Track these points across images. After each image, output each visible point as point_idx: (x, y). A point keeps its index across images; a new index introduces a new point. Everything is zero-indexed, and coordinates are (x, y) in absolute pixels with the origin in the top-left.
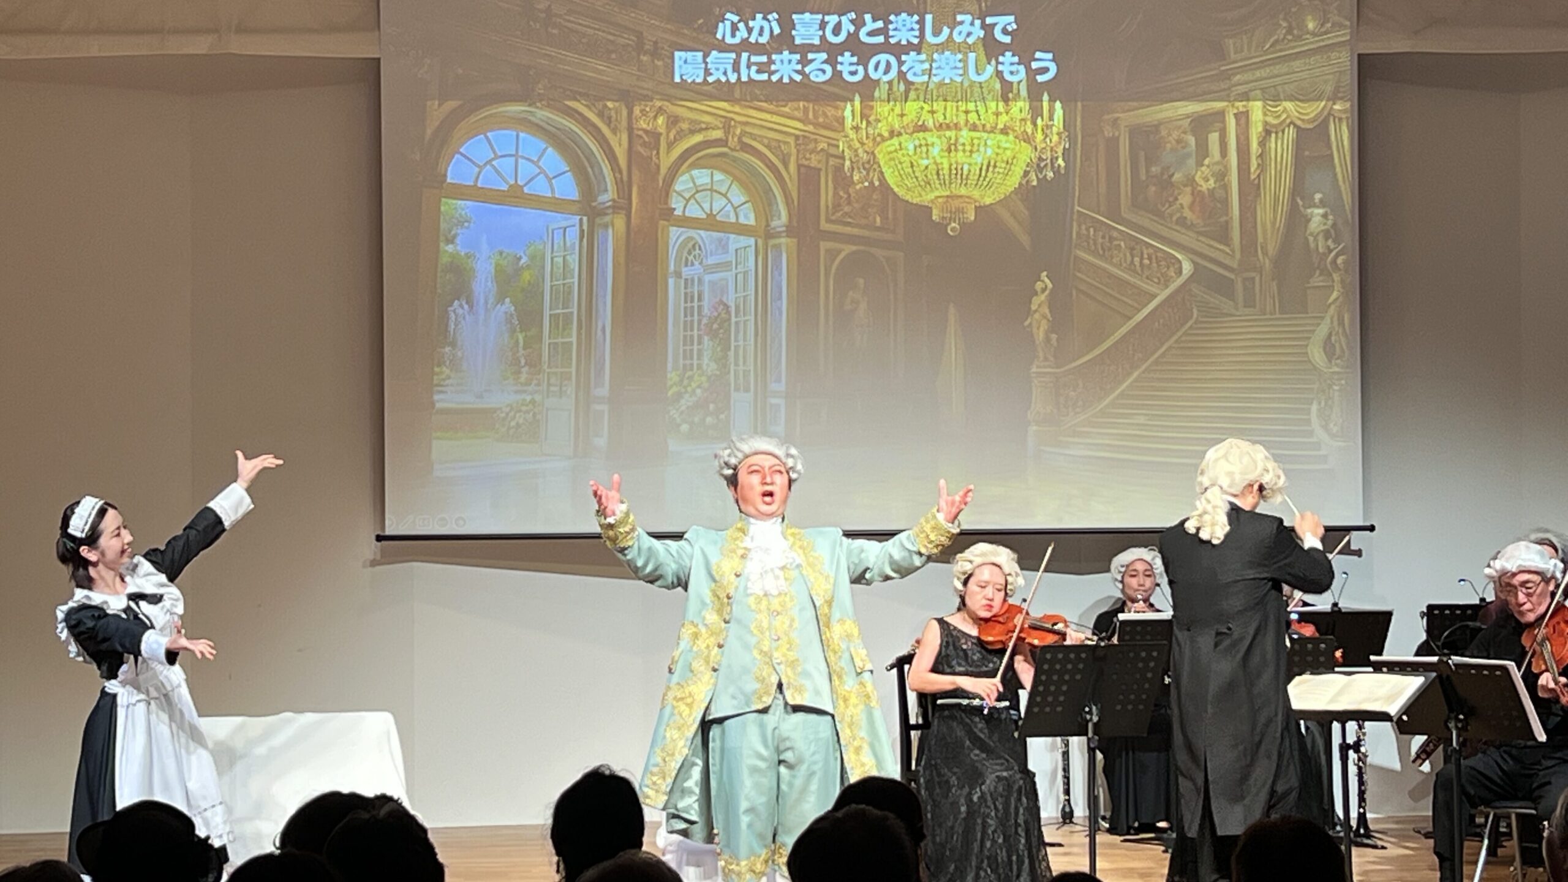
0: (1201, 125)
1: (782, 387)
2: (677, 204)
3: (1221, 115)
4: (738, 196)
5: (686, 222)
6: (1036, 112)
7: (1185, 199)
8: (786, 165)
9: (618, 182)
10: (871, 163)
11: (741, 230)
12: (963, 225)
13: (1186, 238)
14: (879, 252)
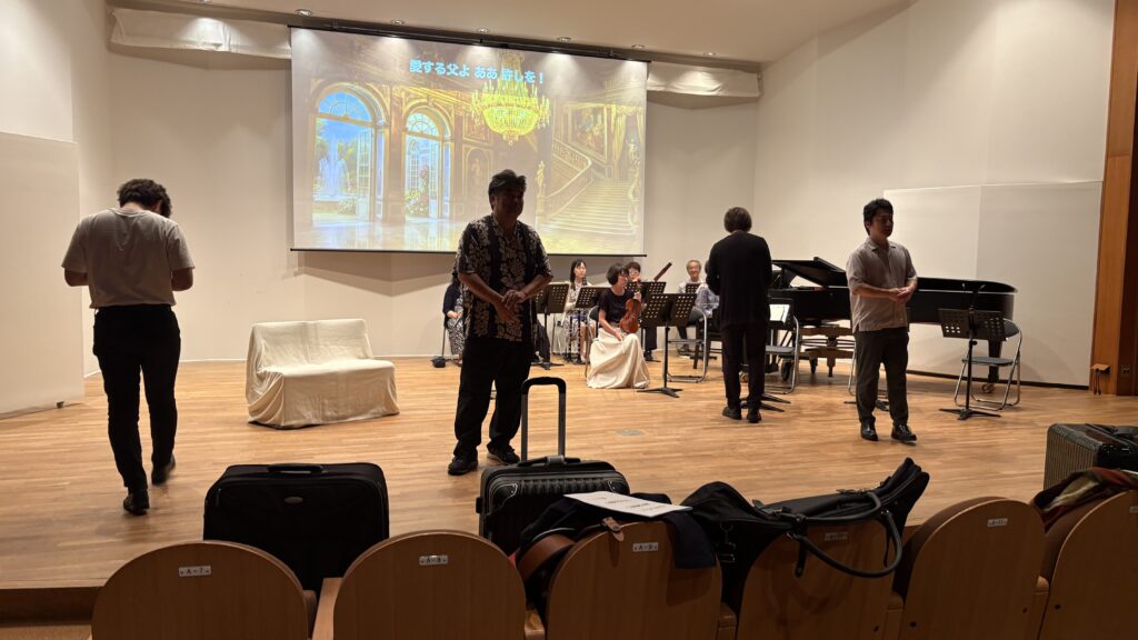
0: (596, 111)
1: (448, 198)
2: (409, 126)
3: (603, 108)
4: (432, 124)
5: (411, 133)
6: (540, 102)
7: (590, 138)
8: (450, 113)
9: (387, 117)
10: (482, 116)
11: (434, 138)
12: (515, 142)
13: (590, 152)
14: (485, 150)
